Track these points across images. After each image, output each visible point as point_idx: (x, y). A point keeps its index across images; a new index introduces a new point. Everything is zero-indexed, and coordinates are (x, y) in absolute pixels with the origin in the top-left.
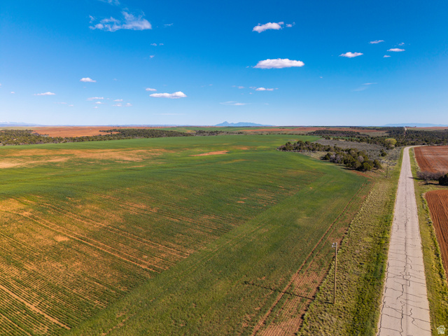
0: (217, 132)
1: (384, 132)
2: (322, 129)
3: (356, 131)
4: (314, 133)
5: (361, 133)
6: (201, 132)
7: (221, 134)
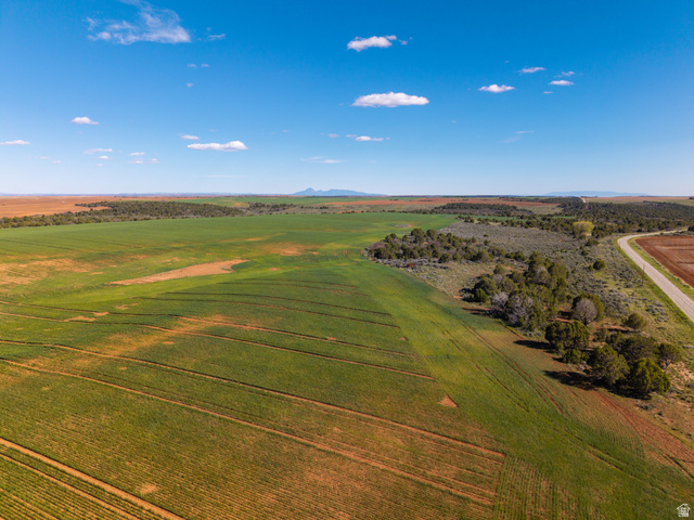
0: (285, 205)
1: (554, 206)
2: (457, 201)
3: (511, 203)
4: (444, 208)
5: (519, 208)
6: (258, 205)
7: (290, 210)
